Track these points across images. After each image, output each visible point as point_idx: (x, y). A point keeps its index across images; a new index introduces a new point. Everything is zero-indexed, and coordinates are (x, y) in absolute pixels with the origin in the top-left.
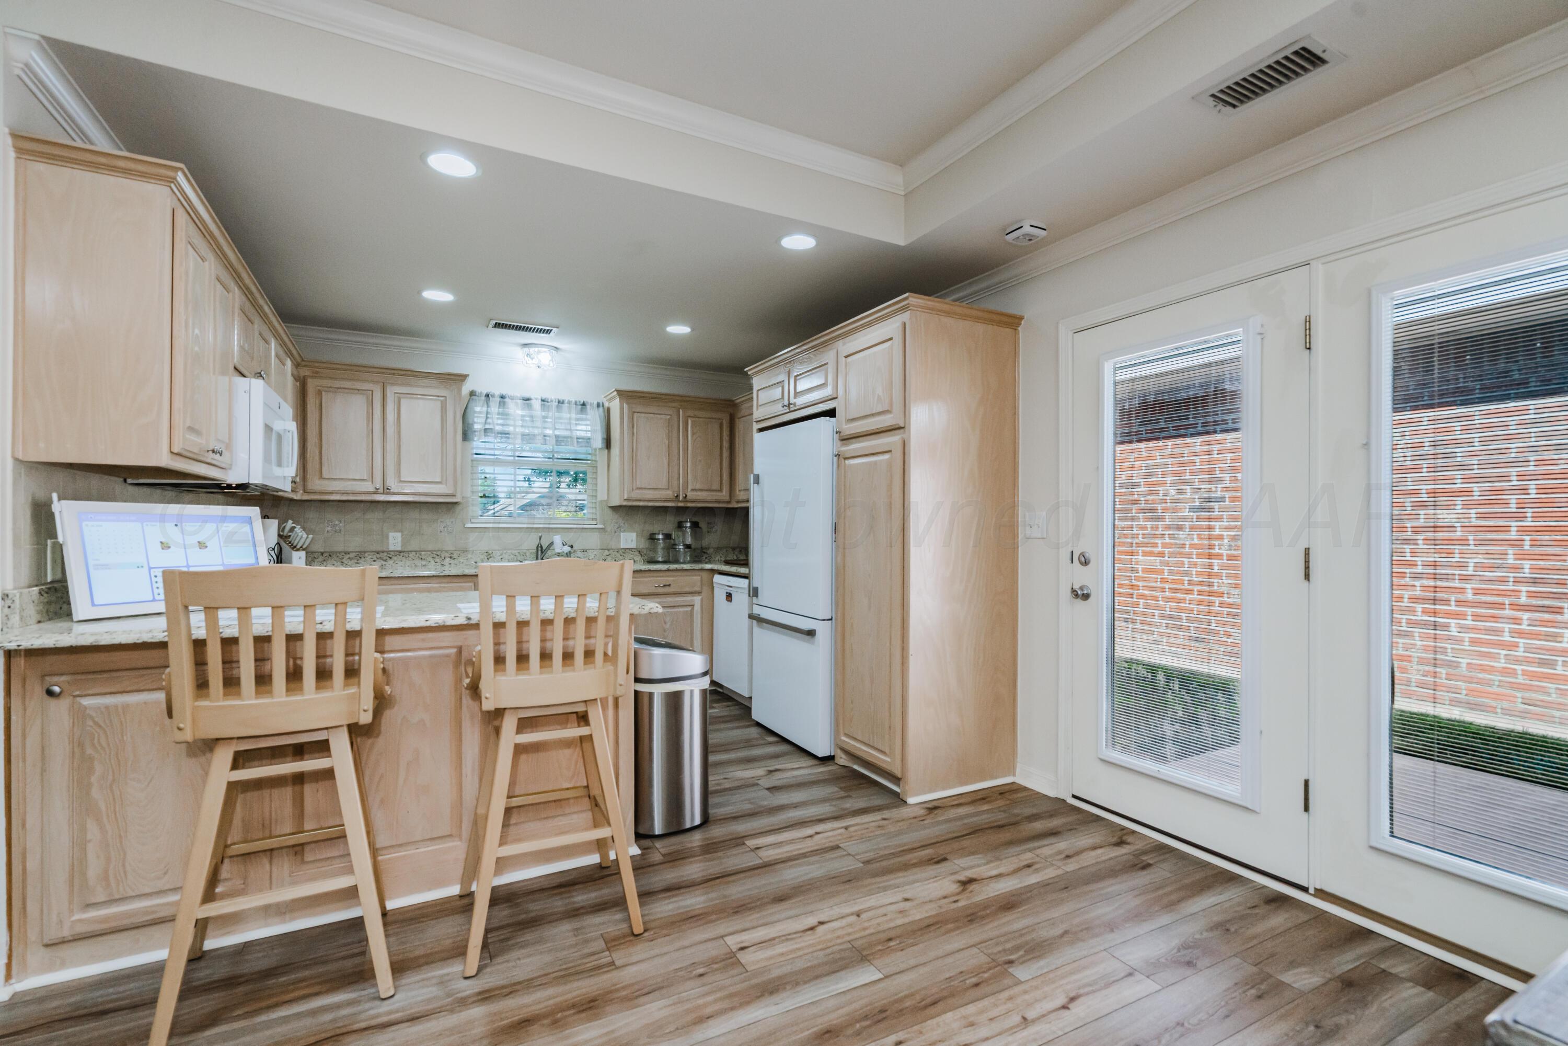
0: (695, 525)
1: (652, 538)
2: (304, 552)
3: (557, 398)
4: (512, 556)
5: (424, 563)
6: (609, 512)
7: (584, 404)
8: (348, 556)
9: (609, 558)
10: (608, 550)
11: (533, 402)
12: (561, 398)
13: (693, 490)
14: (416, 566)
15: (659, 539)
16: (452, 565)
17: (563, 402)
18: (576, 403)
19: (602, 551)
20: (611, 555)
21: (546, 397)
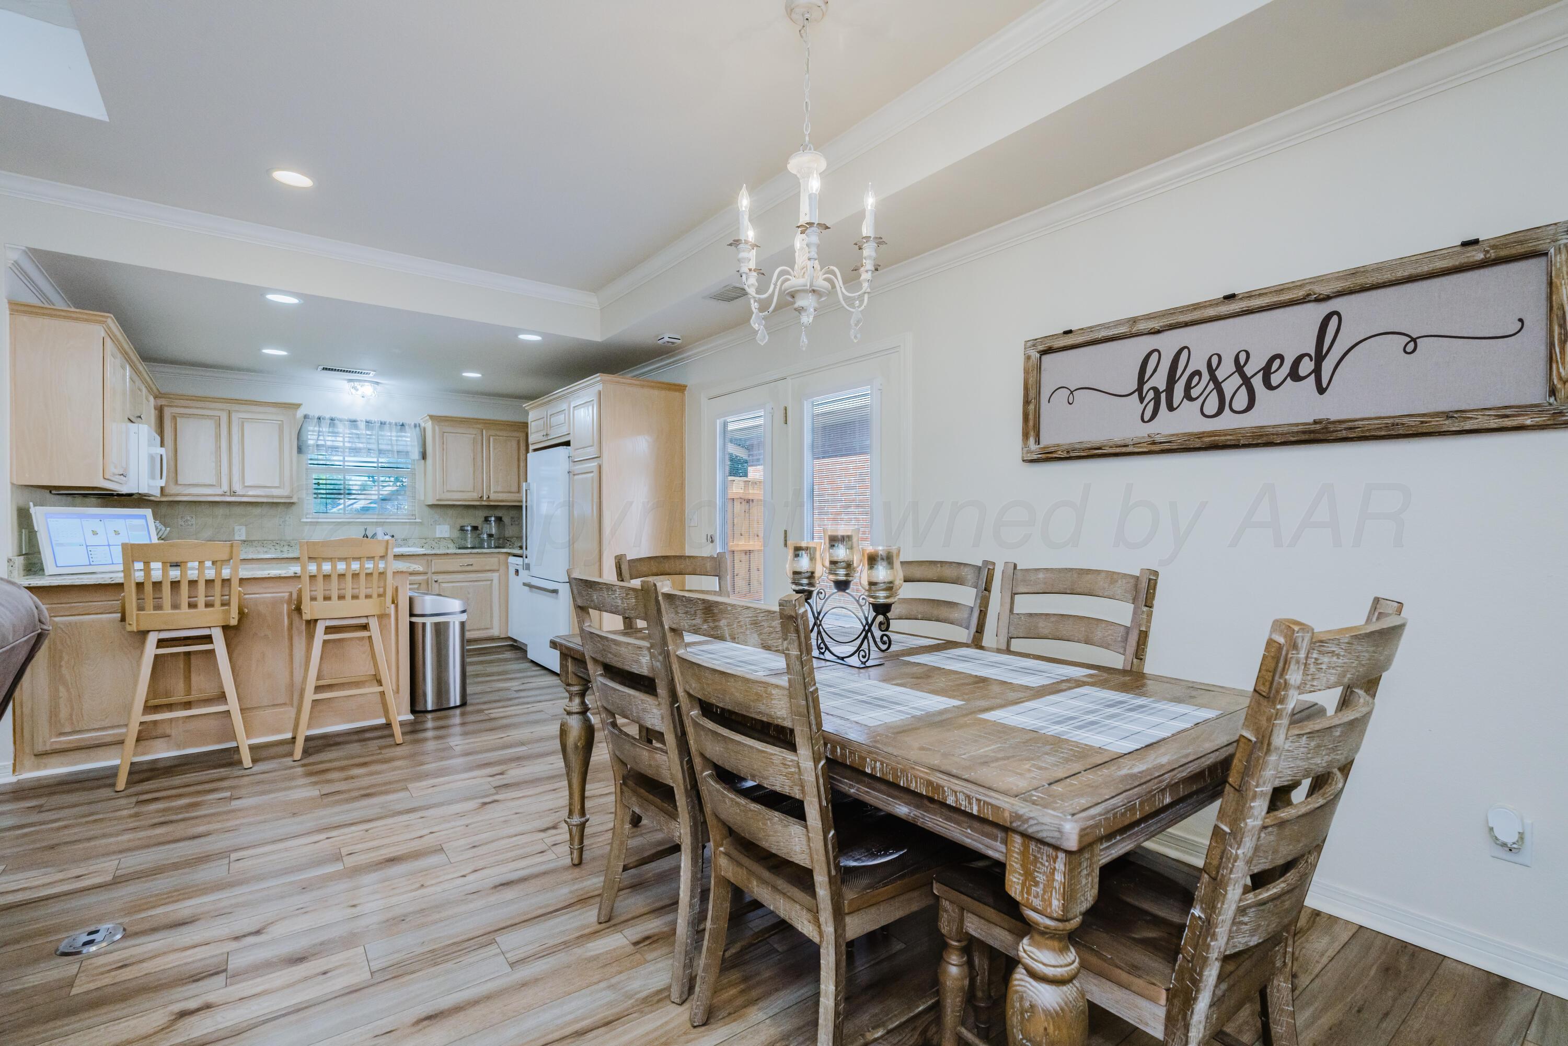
0: (499, 520)
1: (462, 529)
3: (379, 420)
5: (265, 550)
6: (427, 509)
7: (403, 425)
9: (426, 545)
10: (426, 539)
11: (359, 423)
12: (383, 420)
13: (495, 492)
14: (258, 552)
15: (467, 530)
16: (290, 551)
17: (385, 423)
18: (396, 424)
19: (421, 540)
20: (428, 543)
21: (370, 419)
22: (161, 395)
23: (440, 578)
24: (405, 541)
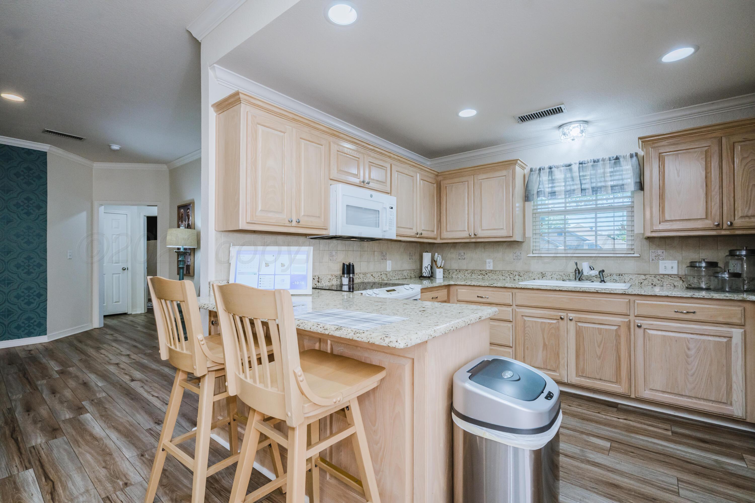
1: (694, 265)
2: (442, 269)
3: (592, 159)
4: (559, 277)
5: (504, 278)
6: (646, 243)
7: (617, 158)
8: (467, 272)
9: (646, 282)
10: (645, 275)
11: (573, 166)
12: (596, 158)
13: (742, 217)
14: (500, 279)
16: (520, 280)
17: (598, 161)
18: (610, 159)
19: (639, 275)
20: (648, 280)
21: (583, 160)
22: (439, 174)
23: (645, 323)
24: (621, 276)
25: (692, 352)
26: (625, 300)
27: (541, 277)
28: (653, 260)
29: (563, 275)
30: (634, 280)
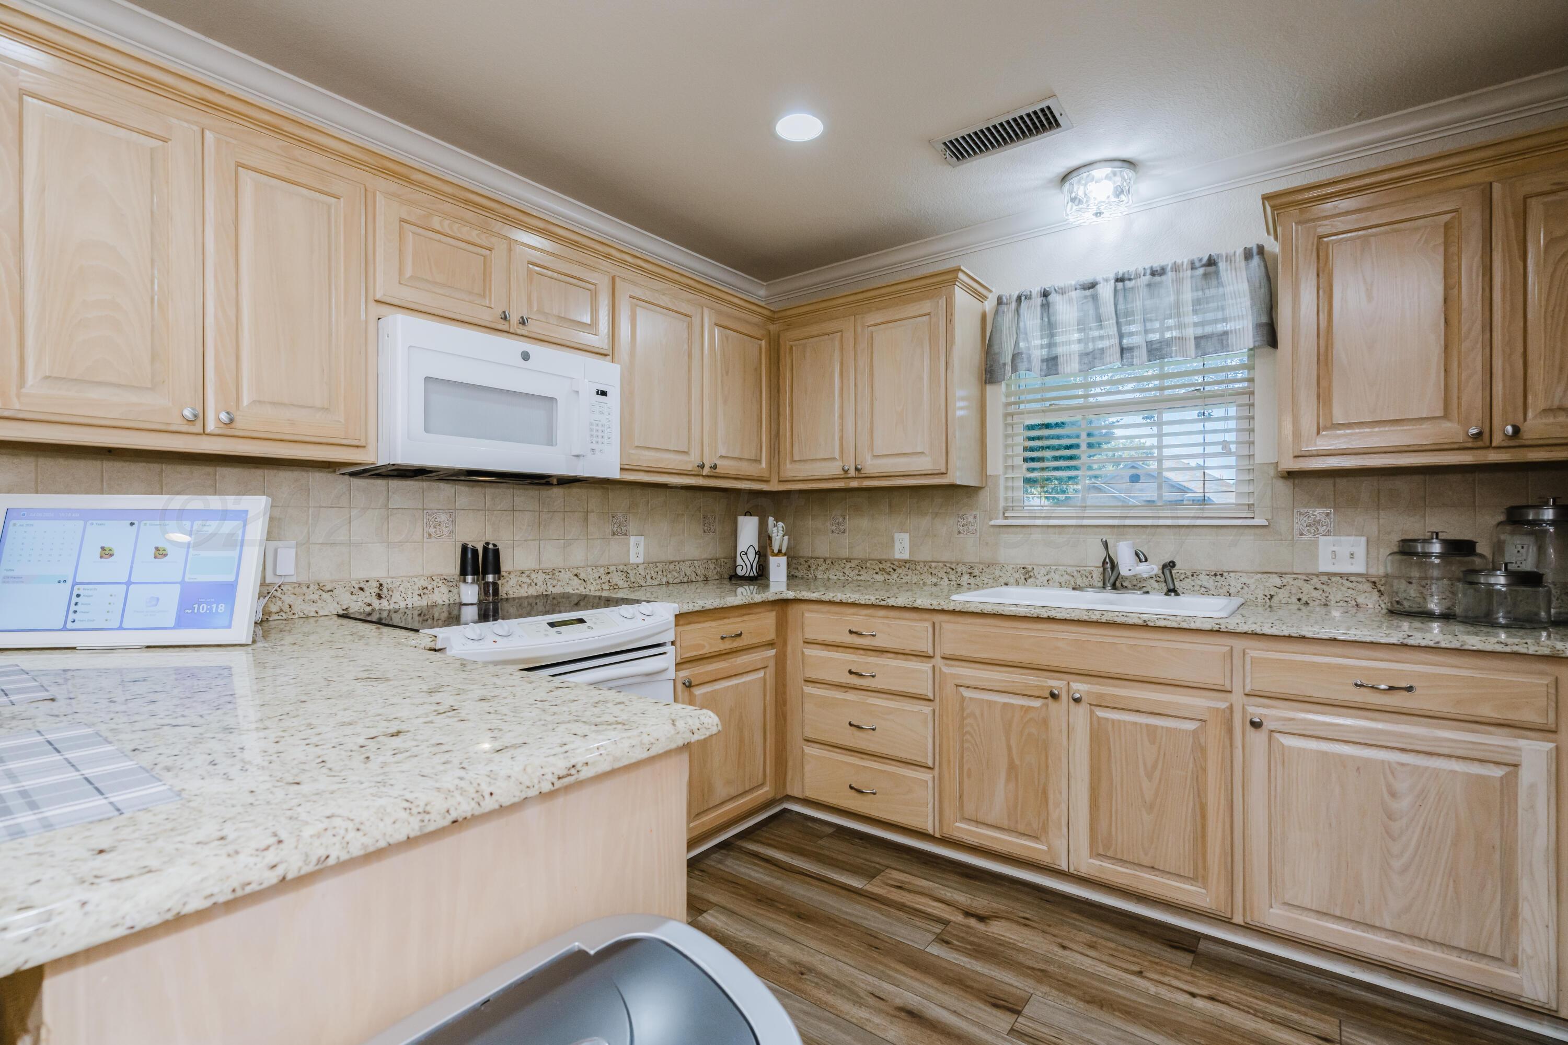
1: (1410, 550)
2: (785, 558)
3: (1148, 266)
4: (1066, 577)
5: (934, 580)
6: (1283, 488)
7: (1211, 262)
8: (849, 565)
9: (1282, 595)
10: (1281, 575)
11: (1100, 288)
12: (1156, 265)
14: (924, 584)
15: (1428, 555)
16: (972, 586)
17: (1163, 271)
18: (1192, 266)
19: (1265, 576)
20: (1288, 587)
21: (1125, 270)
22: (776, 316)
23: (1271, 714)
24: (1219, 577)
25: (1403, 804)
26: (1220, 646)
27: (1023, 578)
28: (1302, 534)
29: (1075, 574)
30: (1253, 587)
